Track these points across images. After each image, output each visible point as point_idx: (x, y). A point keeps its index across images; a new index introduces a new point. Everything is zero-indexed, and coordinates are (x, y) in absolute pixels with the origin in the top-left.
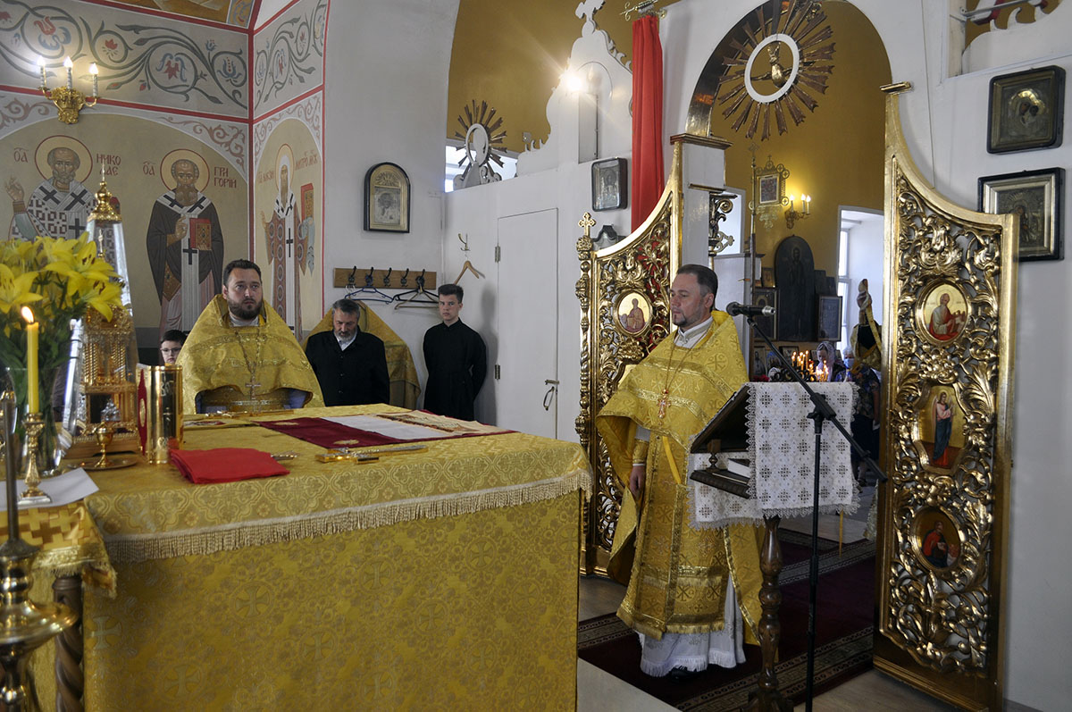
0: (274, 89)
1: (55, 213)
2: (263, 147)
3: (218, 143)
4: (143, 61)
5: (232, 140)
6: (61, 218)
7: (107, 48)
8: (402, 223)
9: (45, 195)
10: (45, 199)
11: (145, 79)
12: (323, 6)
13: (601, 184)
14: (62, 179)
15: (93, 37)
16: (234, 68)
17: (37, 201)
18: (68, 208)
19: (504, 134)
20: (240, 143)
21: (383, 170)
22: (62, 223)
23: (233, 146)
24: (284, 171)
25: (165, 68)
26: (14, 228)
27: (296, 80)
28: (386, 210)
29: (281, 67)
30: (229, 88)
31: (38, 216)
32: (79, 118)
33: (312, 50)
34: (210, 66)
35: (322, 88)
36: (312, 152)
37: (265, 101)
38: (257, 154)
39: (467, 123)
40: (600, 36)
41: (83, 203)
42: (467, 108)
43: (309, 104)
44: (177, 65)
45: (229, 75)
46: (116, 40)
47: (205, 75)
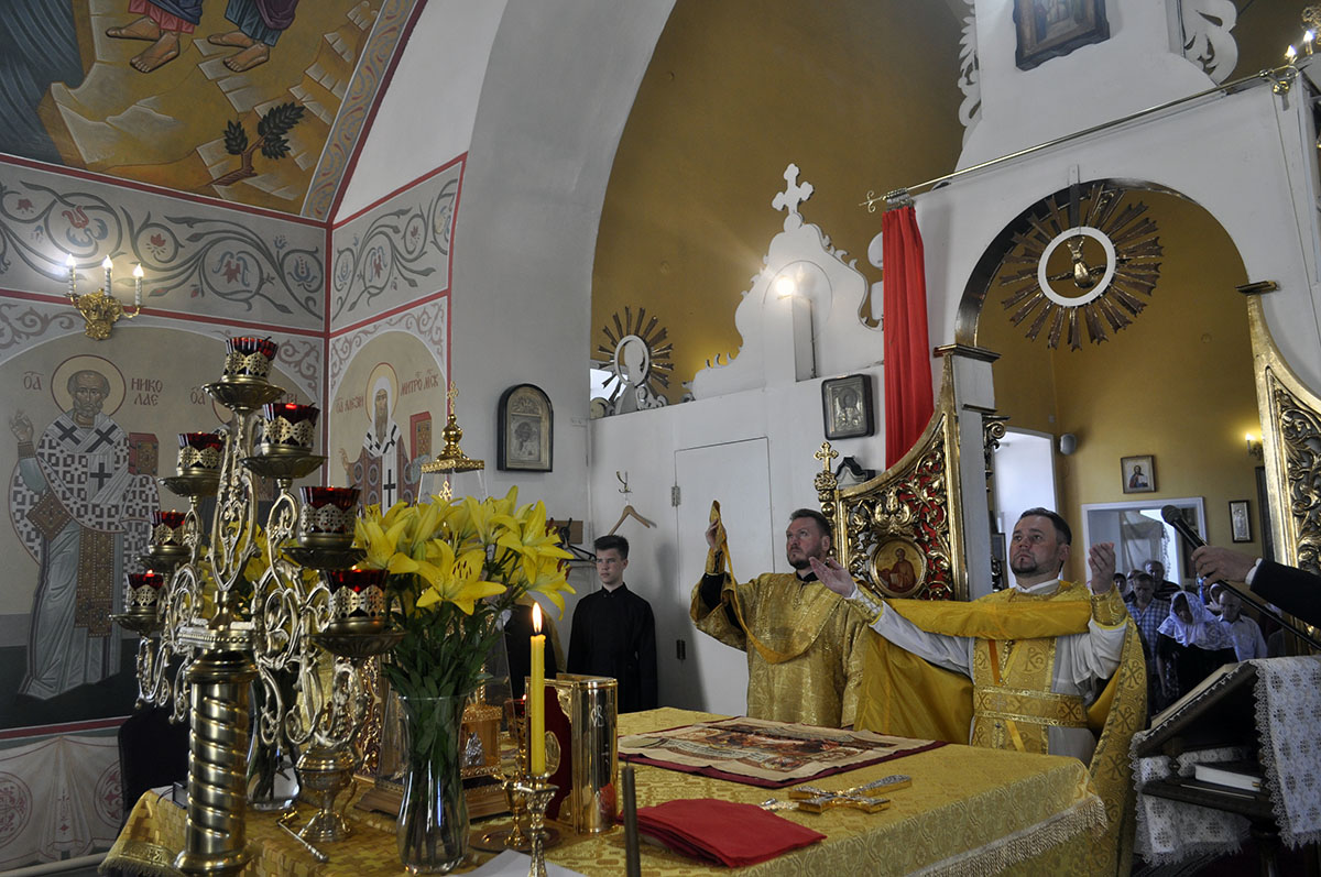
0: (366, 295)
1: (73, 457)
2: (345, 367)
3: (286, 362)
4: (198, 261)
5: (303, 358)
6: (80, 463)
7: (152, 246)
8: (542, 460)
9: (60, 433)
10: (62, 438)
11: (198, 283)
12: (450, 195)
13: (834, 407)
14: (85, 412)
15: (135, 231)
16: (308, 270)
17: (50, 441)
18: (91, 450)
19: (670, 347)
20: (313, 362)
21: (521, 393)
22: (82, 470)
23: (304, 366)
24: (382, 396)
25: (224, 270)
26: (17, 477)
27: (401, 283)
28: (525, 444)
29: (378, 268)
30: (301, 294)
31: (50, 461)
32: (112, 332)
33: (430, 248)
34: (279, 267)
35: (447, 293)
36: (429, 371)
37: (350, 310)
38: (334, 375)
39: (616, 334)
40: (812, 230)
41: (111, 442)
42: (616, 318)
43: (425, 312)
44: (238, 266)
45: (301, 279)
46: (165, 235)
47: (273, 278)
